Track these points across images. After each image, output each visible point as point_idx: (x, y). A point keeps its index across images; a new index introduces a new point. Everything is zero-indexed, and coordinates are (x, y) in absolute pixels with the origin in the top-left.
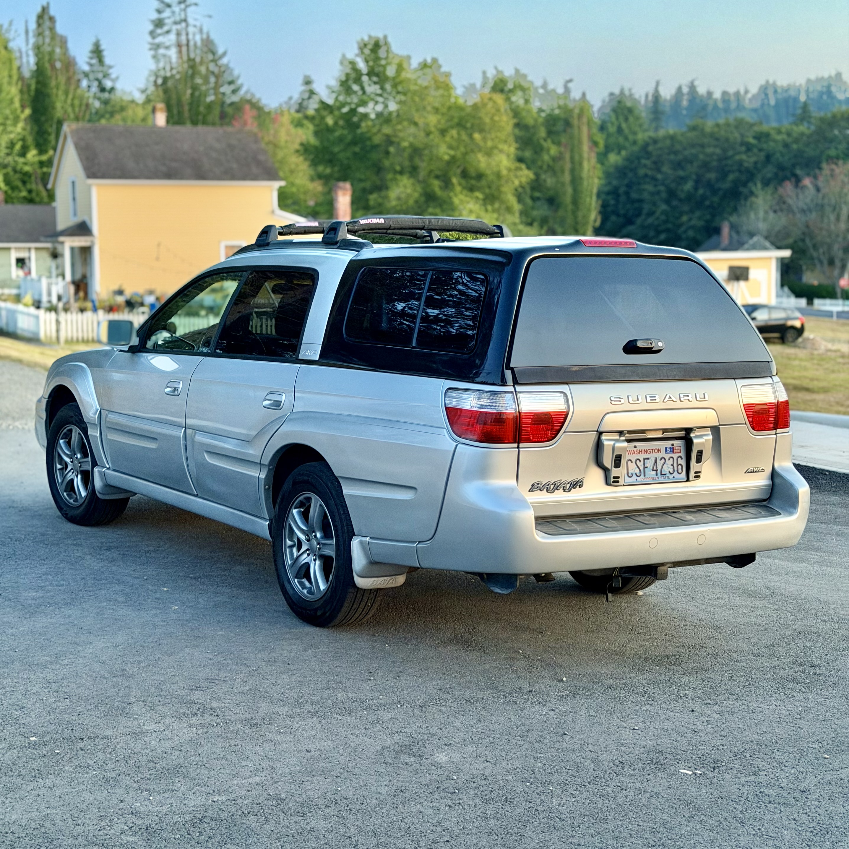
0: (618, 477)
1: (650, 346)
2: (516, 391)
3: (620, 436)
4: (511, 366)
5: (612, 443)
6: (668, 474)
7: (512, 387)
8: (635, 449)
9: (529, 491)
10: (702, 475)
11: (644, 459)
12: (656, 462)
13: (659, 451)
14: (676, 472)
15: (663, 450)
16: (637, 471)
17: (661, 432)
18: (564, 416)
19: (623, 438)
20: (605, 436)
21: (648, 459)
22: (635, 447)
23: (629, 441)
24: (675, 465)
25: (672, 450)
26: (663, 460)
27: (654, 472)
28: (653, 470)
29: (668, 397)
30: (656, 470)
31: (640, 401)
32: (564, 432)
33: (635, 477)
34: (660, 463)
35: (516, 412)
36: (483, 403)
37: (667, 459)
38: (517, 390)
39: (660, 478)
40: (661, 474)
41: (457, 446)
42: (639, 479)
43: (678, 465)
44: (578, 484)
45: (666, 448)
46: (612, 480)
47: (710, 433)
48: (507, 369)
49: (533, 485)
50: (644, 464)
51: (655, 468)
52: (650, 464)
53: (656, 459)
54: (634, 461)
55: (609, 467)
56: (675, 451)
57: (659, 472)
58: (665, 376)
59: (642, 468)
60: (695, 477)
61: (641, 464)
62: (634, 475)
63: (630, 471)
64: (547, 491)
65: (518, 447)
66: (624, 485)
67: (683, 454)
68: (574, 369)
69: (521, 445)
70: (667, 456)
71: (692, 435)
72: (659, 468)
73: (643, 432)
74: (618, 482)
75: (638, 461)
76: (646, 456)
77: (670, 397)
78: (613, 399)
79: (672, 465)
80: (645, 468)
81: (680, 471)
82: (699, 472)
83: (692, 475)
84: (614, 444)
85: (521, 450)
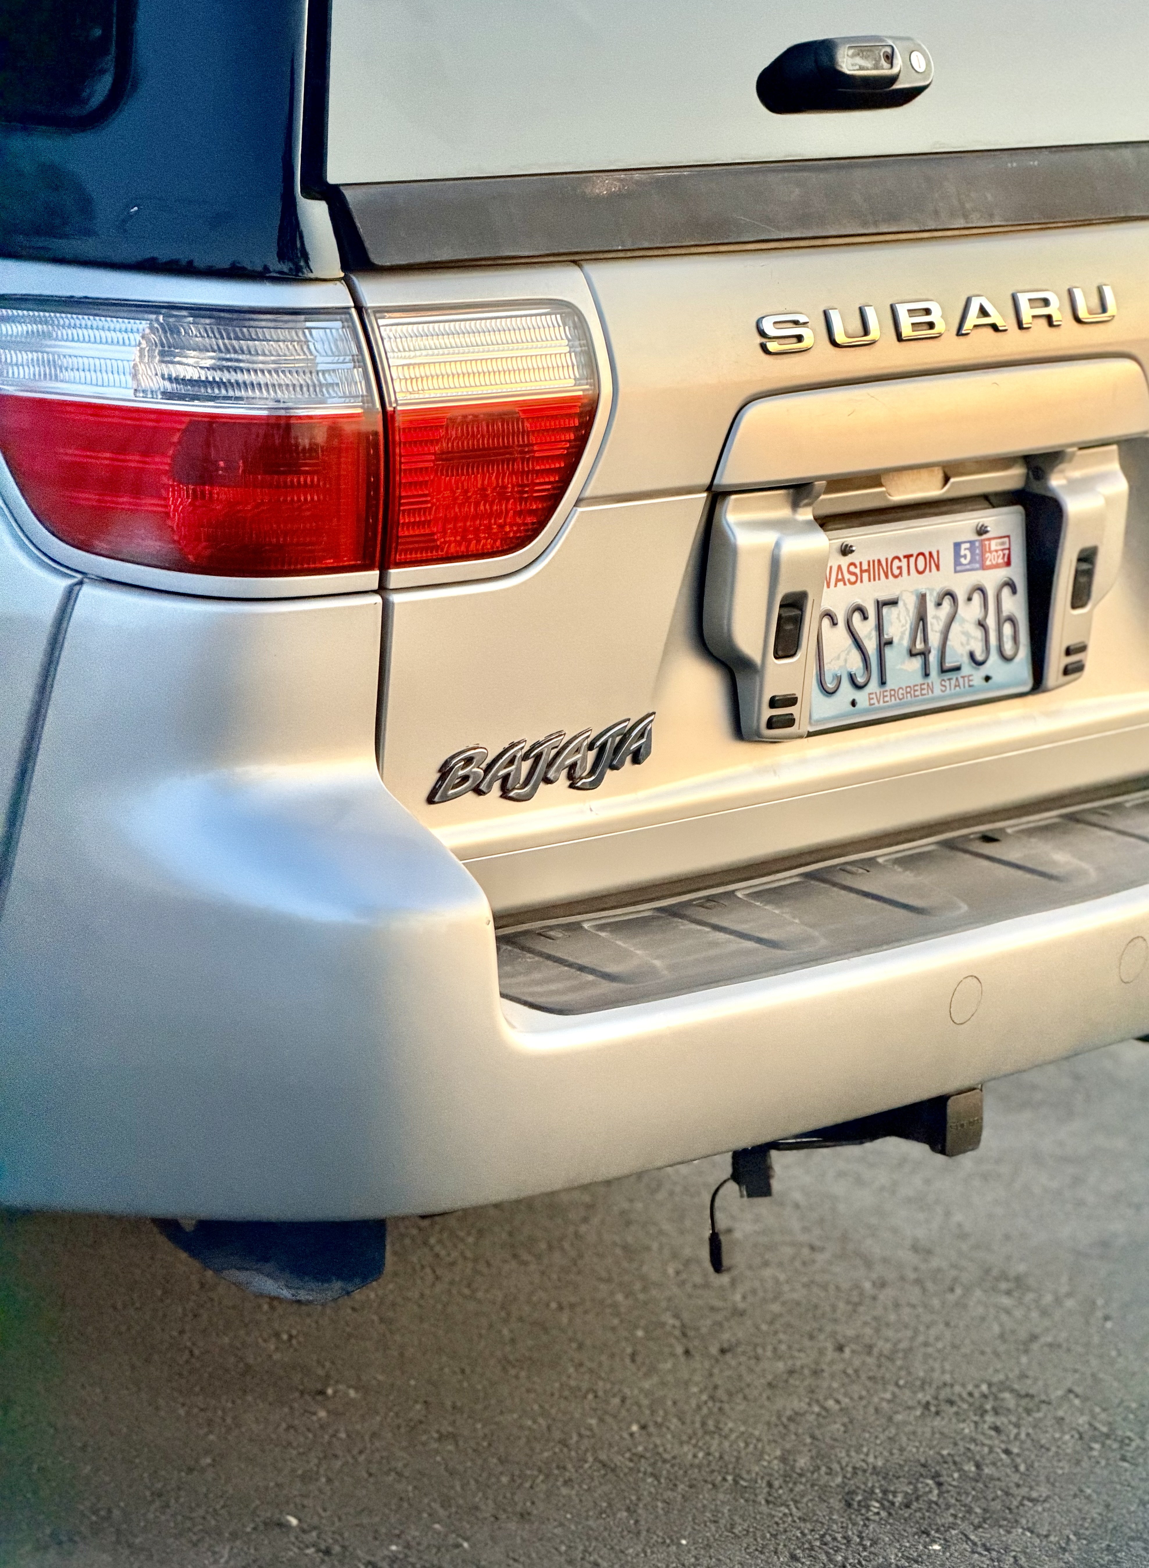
0: (791, 701)
1: (885, 71)
2: (360, 309)
3: (795, 505)
4: (334, 176)
5: (769, 538)
6: (967, 669)
7: (341, 289)
8: (844, 561)
9: (430, 800)
10: (1090, 658)
11: (881, 605)
12: (922, 618)
13: (932, 560)
14: (994, 657)
15: (947, 559)
16: (855, 663)
17: (939, 476)
18: (574, 421)
19: (806, 514)
20: (738, 508)
21: (894, 603)
22: (846, 551)
23: (825, 522)
24: (991, 622)
25: (979, 553)
26: (947, 603)
27: (917, 662)
28: (912, 654)
29: (974, 310)
30: (924, 654)
31: (874, 334)
32: (578, 502)
33: (847, 692)
34: (936, 618)
35: (368, 411)
36: (191, 373)
37: (961, 597)
38: (369, 302)
39: (938, 690)
40: (943, 671)
41: (70, 596)
42: (861, 697)
43: (1000, 622)
44: (628, 746)
45: (957, 546)
46: (767, 713)
47: (1115, 466)
48: (308, 194)
49: (445, 770)
50: (880, 628)
51: (919, 646)
52: (899, 626)
53: (923, 598)
54: (842, 619)
55: (757, 657)
56: (989, 560)
57: (933, 658)
58: (952, 215)
59: (871, 646)
60: (1066, 671)
61: (866, 630)
62: (846, 684)
63: (832, 667)
64: (505, 793)
65: (382, 589)
66: (810, 735)
67: (1017, 572)
68: (602, 188)
69: (397, 576)
70: (961, 584)
71: (1056, 482)
72: (934, 639)
73: (873, 479)
74: (789, 721)
75: (857, 616)
76: (885, 589)
77: (983, 312)
78: (770, 330)
79: (982, 624)
80: (884, 644)
81: (1008, 647)
82: (1082, 648)
83: (1055, 660)
84: (778, 545)
85: (396, 598)
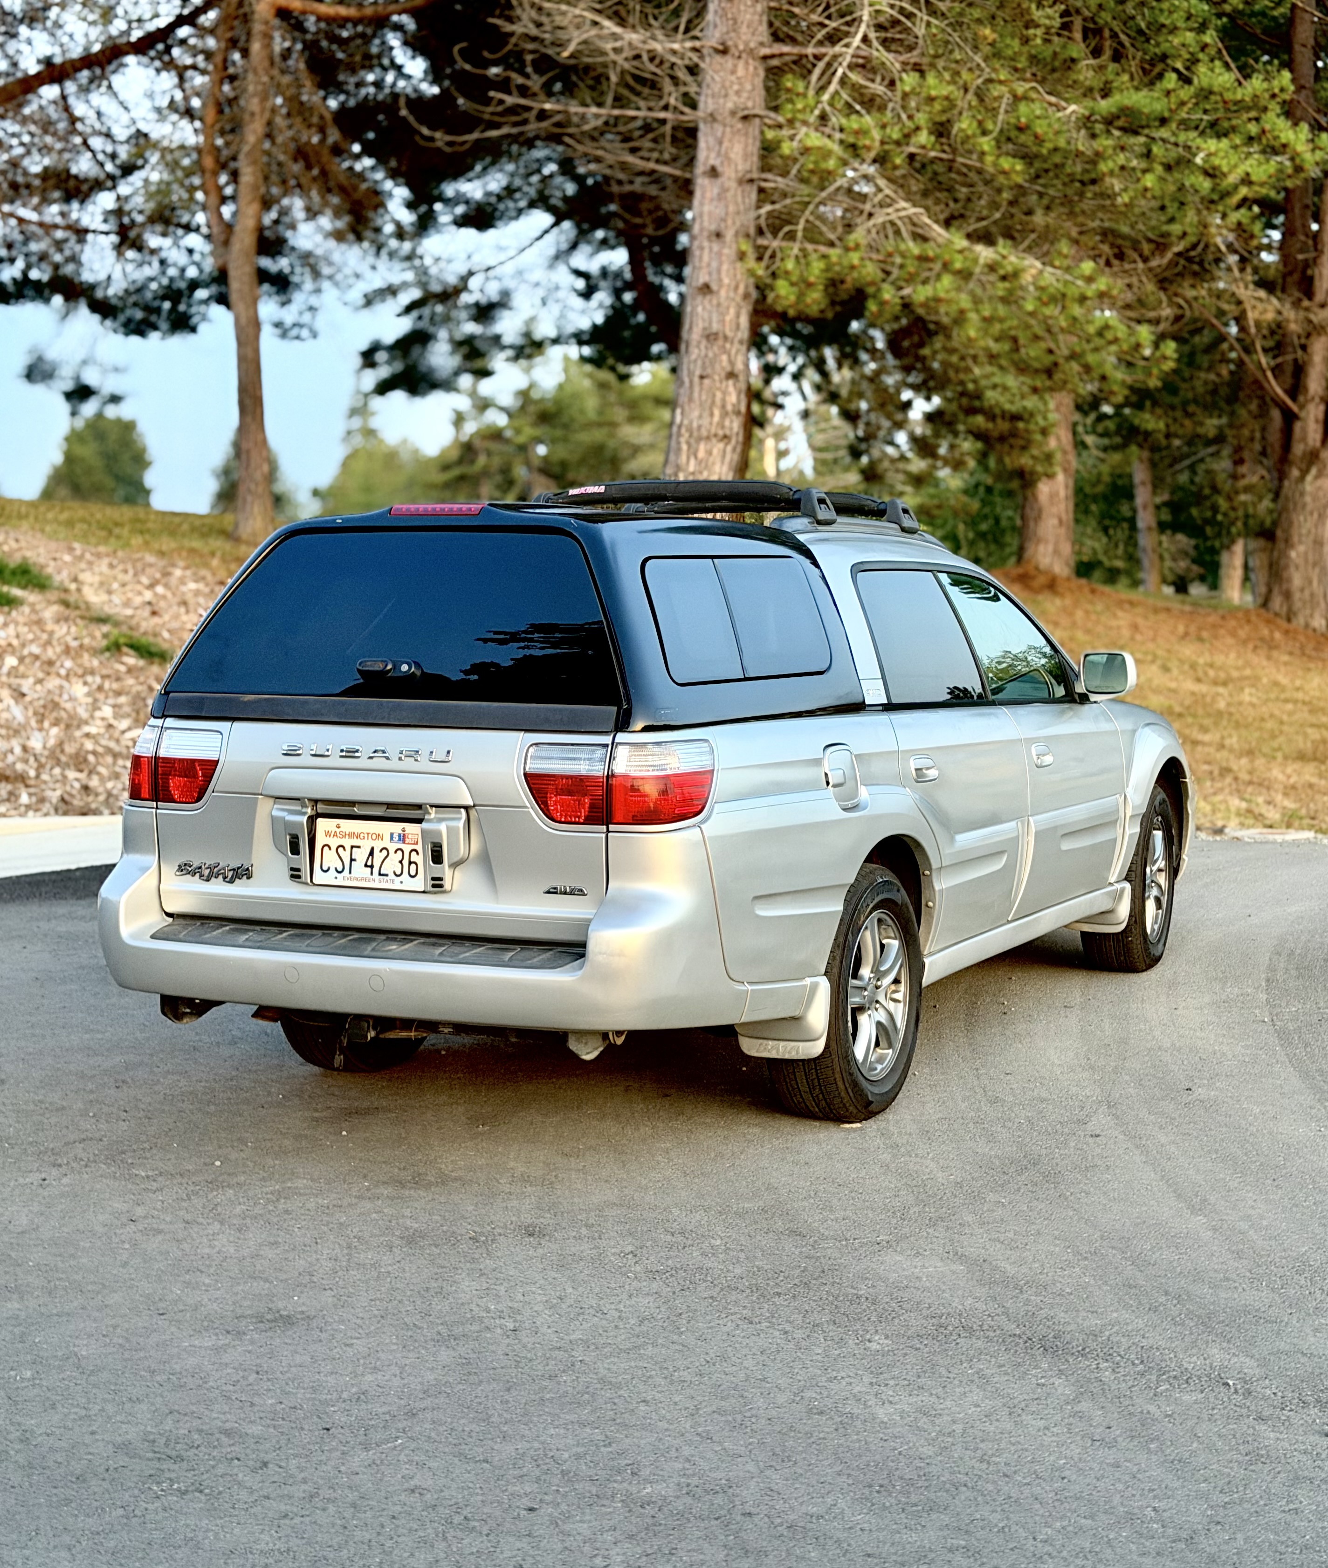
0: (299, 870)
2: (163, 727)
3: (302, 806)
5: (283, 814)
6: (392, 876)
8: (337, 830)
9: (176, 874)
11: (352, 847)
12: (371, 853)
13: (379, 837)
14: (406, 874)
15: (387, 837)
16: (338, 864)
17: (385, 807)
18: (210, 766)
20: (278, 803)
21: (359, 847)
22: (338, 826)
24: (406, 862)
25: (403, 838)
26: (385, 852)
27: (368, 870)
28: (366, 866)
30: (372, 867)
32: (213, 792)
33: (333, 872)
34: (379, 856)
37: (392, 851)
38: (165, 725)
39: (377, 880)
40: (380, 875)
42: (339, 876)
43: (410, 863)
44: (242, 873)
45: (392, 834)
46: (290, 872)
47: (463, 816)
49: (180, 867)
50: (351, 854)
51: (369, 864)
52: (361, 855)
53: (372, 849)
54: (334, 848)
56: (407, 841)
57: (376, 870)
59: (346, 860)
60: (435, 886)
61: (345, 855)
62: (332, 870)
64: (202, 878)
65: (157, 807)
66: (313, 884)
67: (420, 848)
70: (392, 847)
72: (377, 863)
73: (353, 803)
74: (300, 877)
75: (341, 849)
76: (356, 842)
79: (401, 862)
80: (352, 860)
81: (413, 873)
82: (442, 879)
83: (429, 882)
84: (285, 817)
85: (161, 811)
